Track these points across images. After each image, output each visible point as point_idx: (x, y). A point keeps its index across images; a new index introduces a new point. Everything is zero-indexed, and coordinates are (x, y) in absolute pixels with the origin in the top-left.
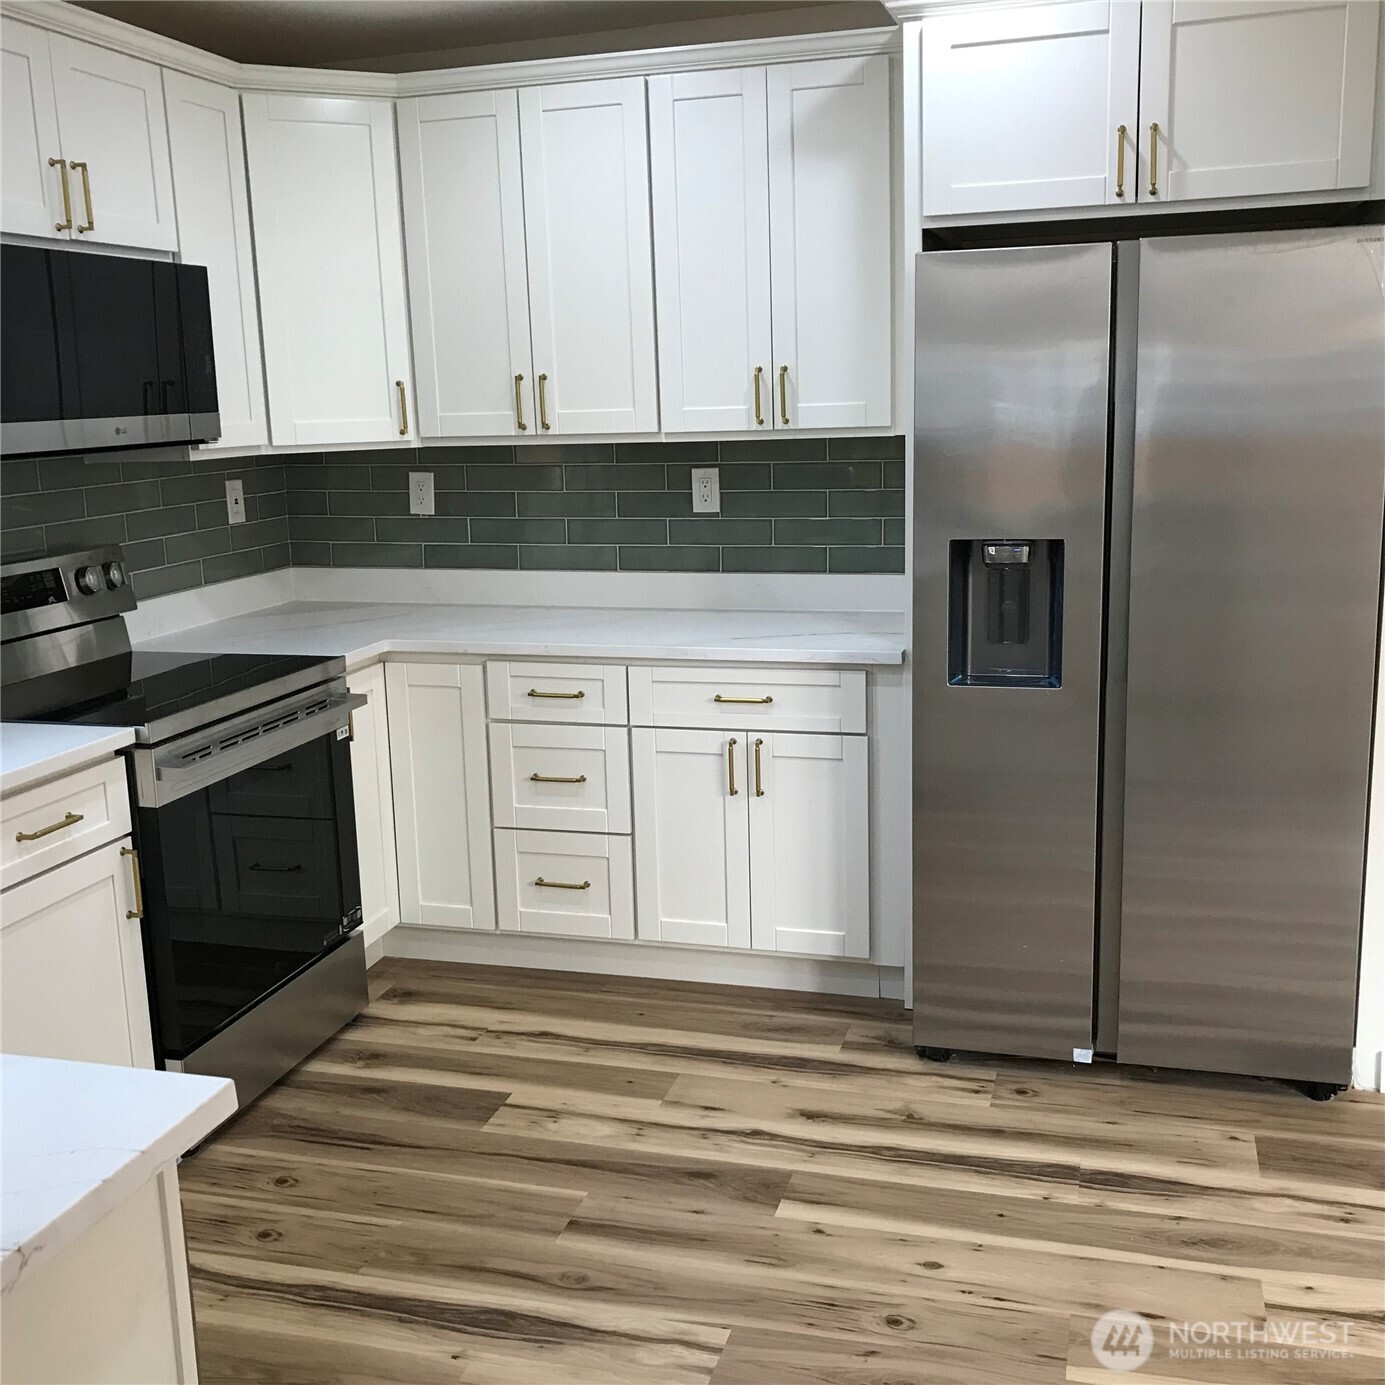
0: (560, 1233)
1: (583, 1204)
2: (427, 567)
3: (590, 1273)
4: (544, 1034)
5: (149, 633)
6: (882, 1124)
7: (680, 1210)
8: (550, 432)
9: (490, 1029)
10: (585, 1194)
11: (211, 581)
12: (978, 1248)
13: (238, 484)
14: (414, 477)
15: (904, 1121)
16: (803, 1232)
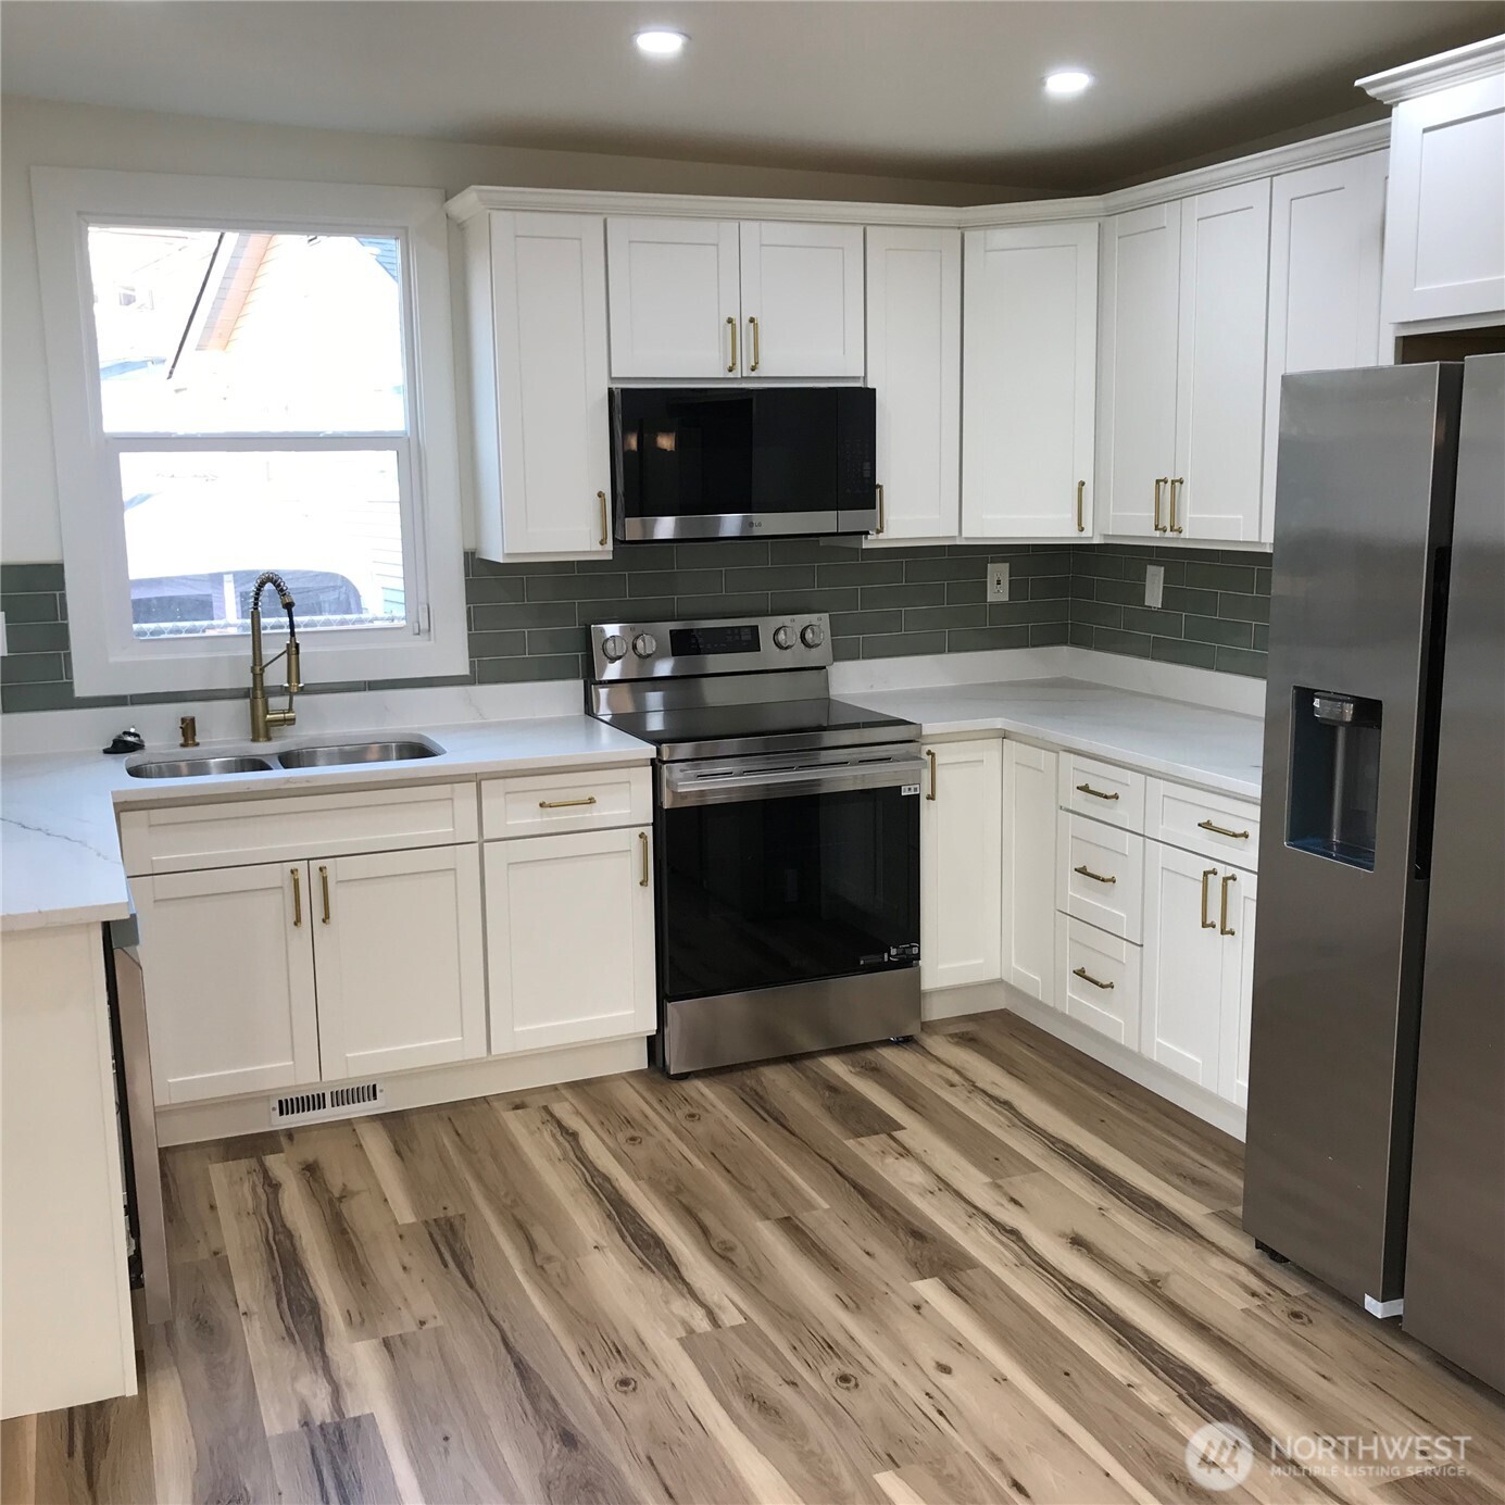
0: (768, 1219)
1: (814, 1212)
2: (1153, 659)
3: (740, 1249)
4: (1007, 1105)
5: (872, 686)
6: (1119, 1273)
7: (858, 1245)
8: (1182, 535)
9: (979, 1084)
10: (826, 1206)
11: (955, 648)
12: (1000, 1380)
13: (1005, 567)
14: (1151, 569)
15: (1142, 1283)
16: (905, 1302)
